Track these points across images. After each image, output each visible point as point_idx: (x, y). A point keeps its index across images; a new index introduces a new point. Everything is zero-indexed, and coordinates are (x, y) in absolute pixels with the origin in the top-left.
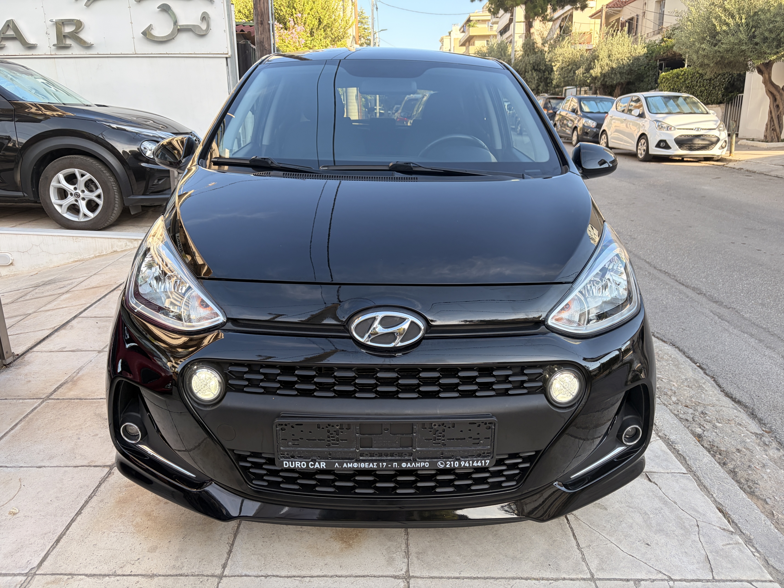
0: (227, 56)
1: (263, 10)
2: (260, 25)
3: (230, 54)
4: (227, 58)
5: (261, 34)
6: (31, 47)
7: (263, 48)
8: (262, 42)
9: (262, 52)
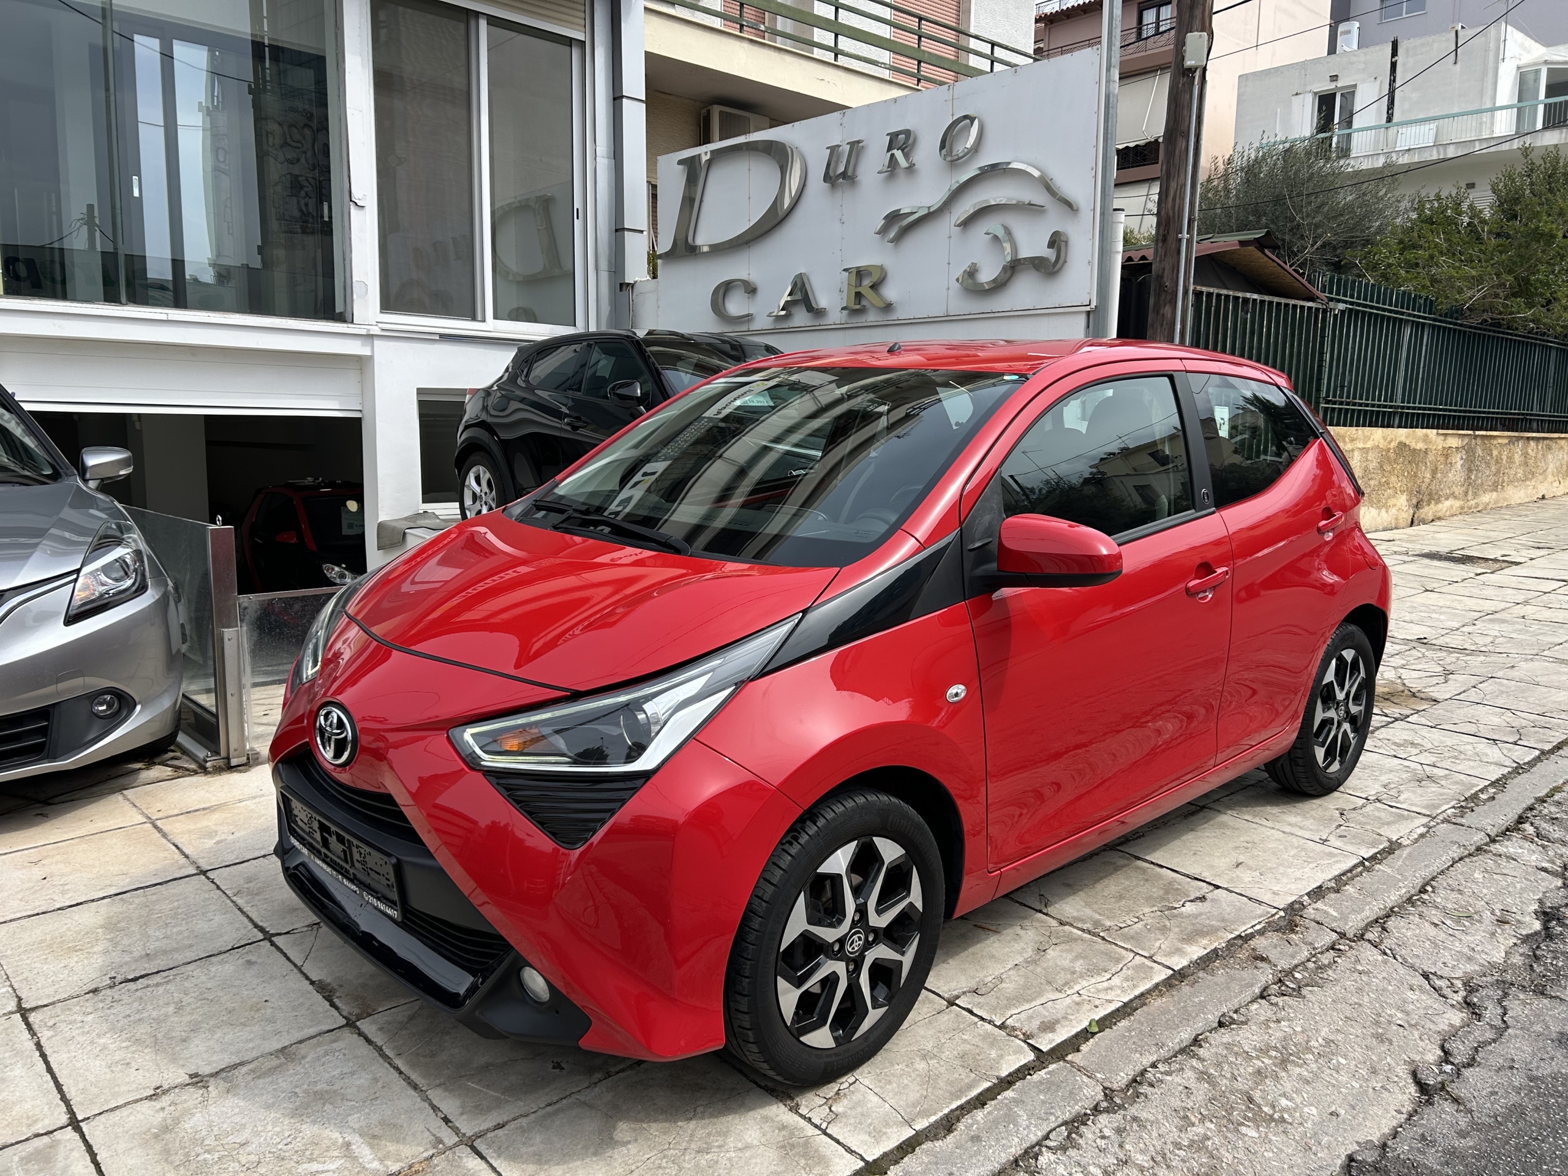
0: (1088, 309)
1: (1171, 213)
2: (1160, 244)
3: (1093, 305)
4: (1088, 313)
5: (1160, 261)
6: (818, 313)
7: (1161, 287)
8: (1160, 277)
9: (1158, 295)
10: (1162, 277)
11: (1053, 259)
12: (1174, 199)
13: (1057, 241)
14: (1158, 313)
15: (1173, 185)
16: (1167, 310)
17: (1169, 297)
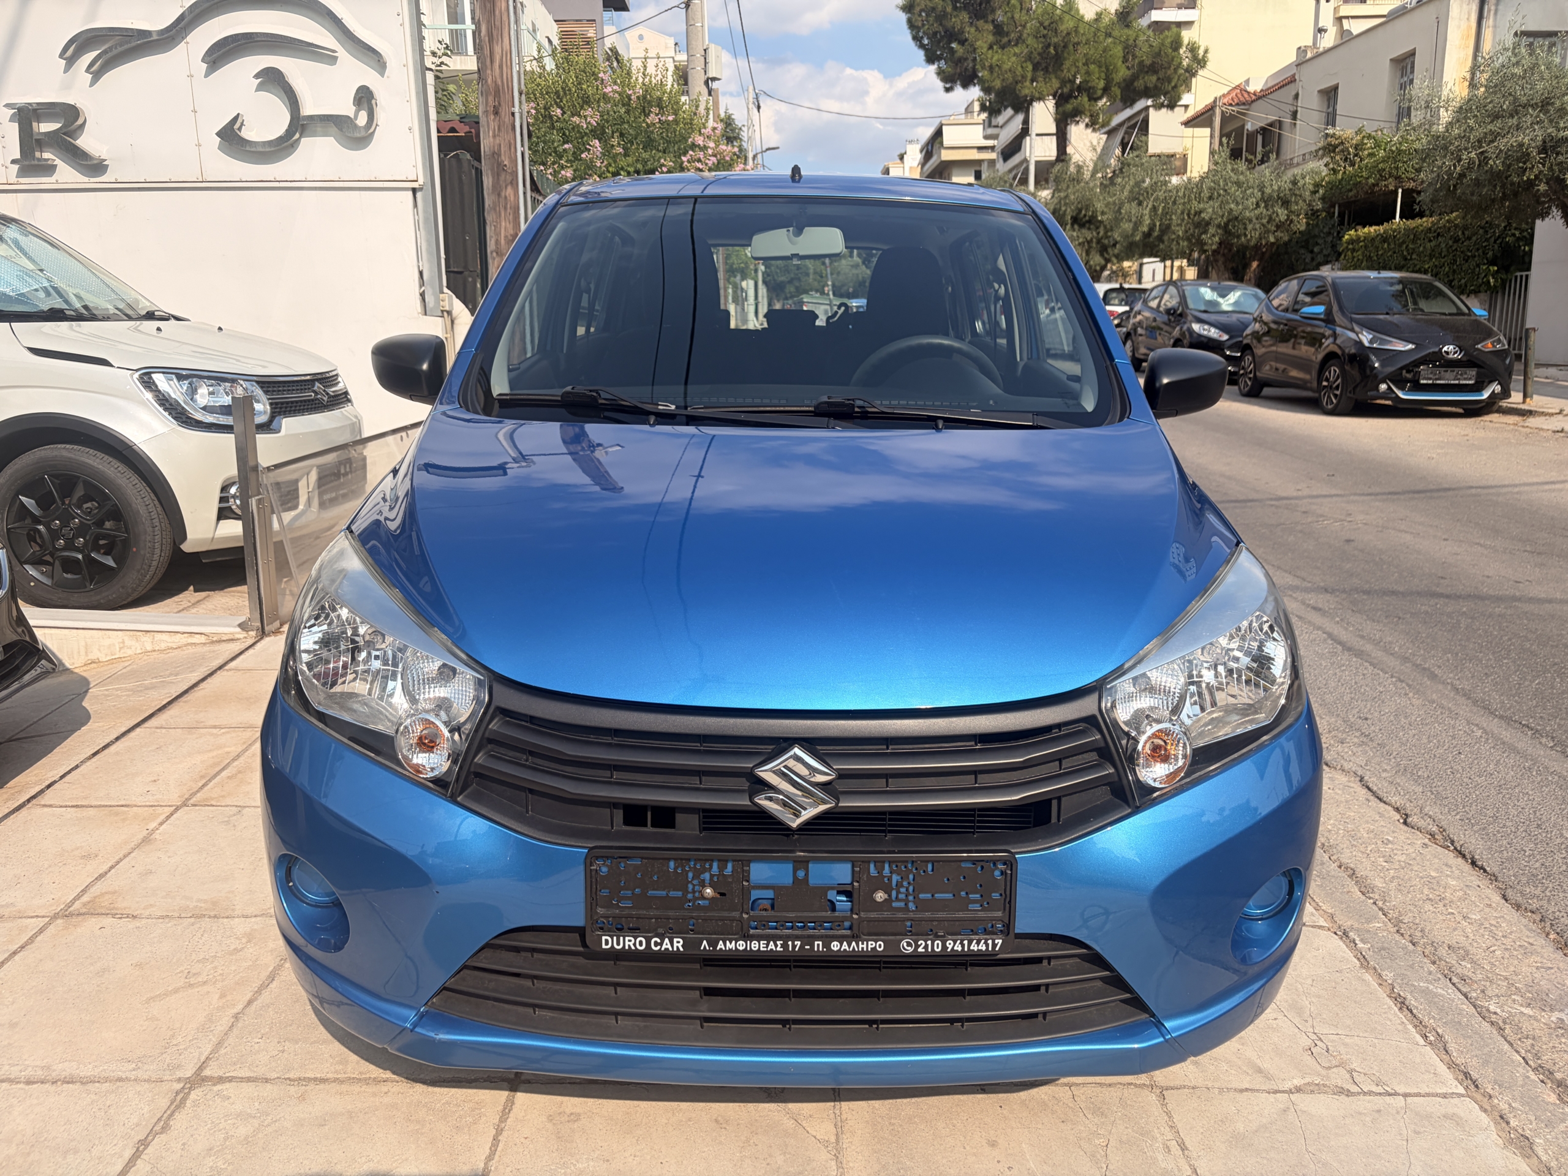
0: (415, 185)
1: (500, 83)
2: (492, 117)
3: (422, 181)
4: (414, 191)
5: (494, 136)
7: (499, 168)
8: (495, 154)
9: (497, 176)
10: (499, 155)
11: (362, 120)
12: (501, 67)
13: (364, 97)
14: (499, 195)
15: (497, 49)
17: (509, 178)
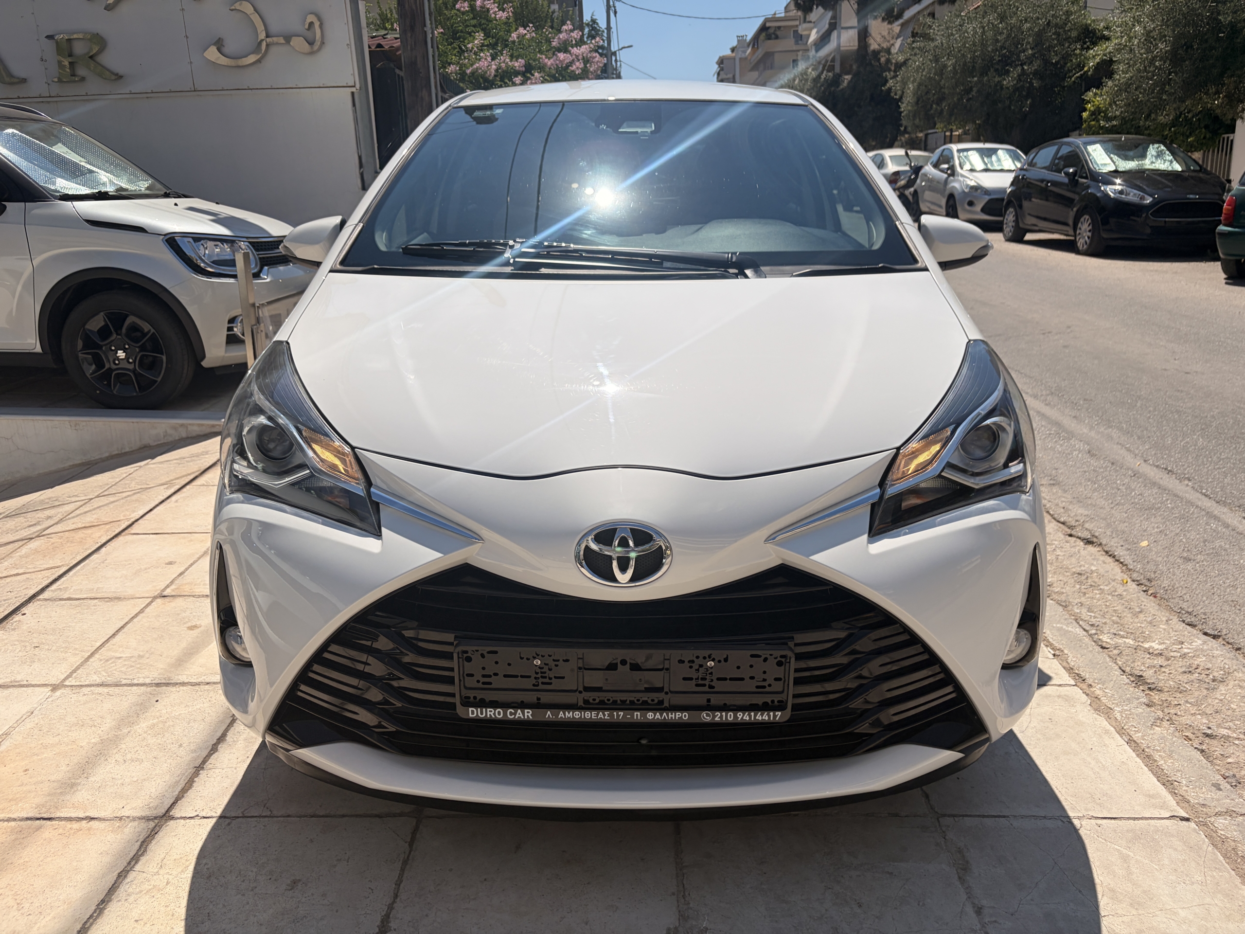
0: (354, 90)
2: (410, 35)
3: (358, 86)
4: (353, 94)
5: (412, 50)
6: (19, 81)
7: (415, 73)
10: (416, 65)
11: (311, 39)
13: (312, 23)
14: (417, 96)
16: (424, 93)
17: (424, 84)
